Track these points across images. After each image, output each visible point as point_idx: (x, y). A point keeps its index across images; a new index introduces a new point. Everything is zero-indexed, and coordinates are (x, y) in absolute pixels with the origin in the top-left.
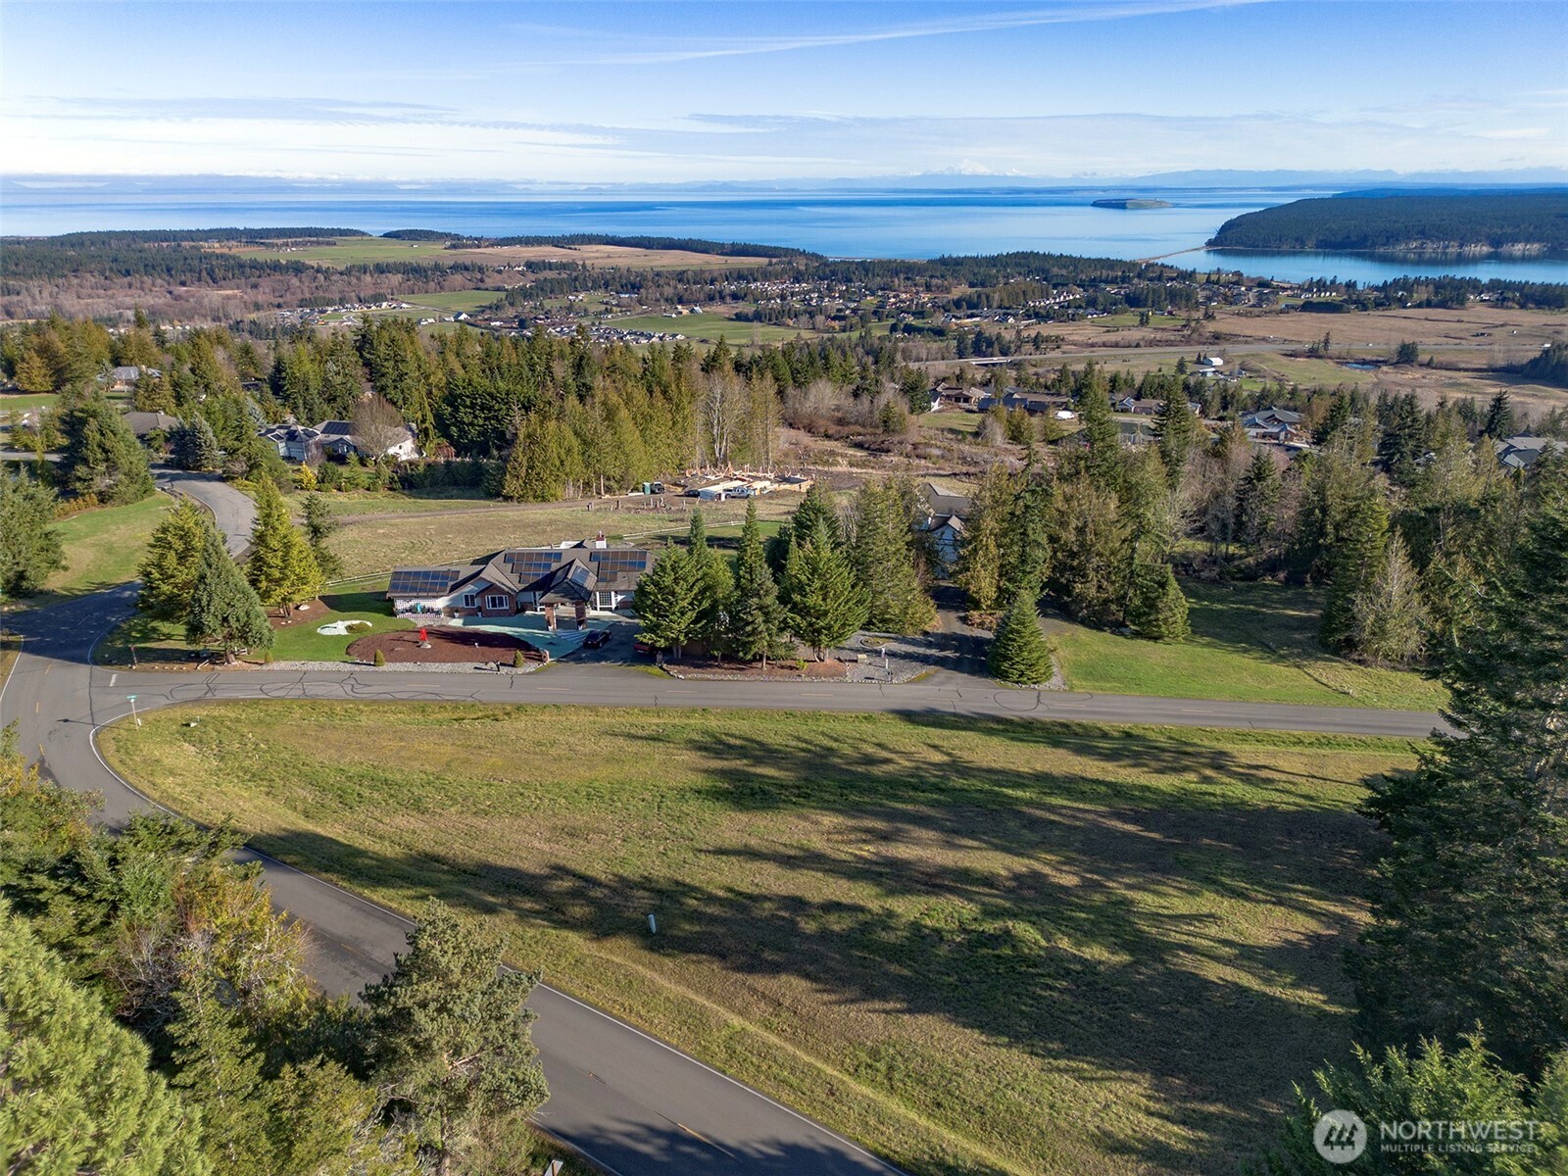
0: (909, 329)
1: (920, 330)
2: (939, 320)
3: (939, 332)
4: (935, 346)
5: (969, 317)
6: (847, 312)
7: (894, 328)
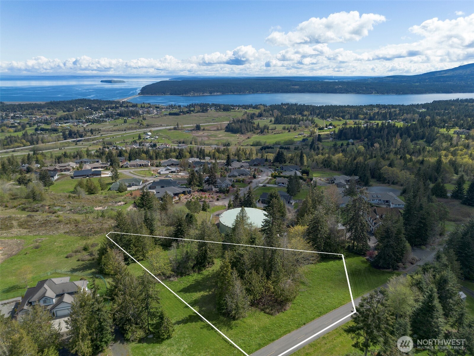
0: (42, 130)
1: (47, 130)
2: (54, 125)
3: (55, 130)
4: (54, 135)
5: (65, 123)
6: (16, 124)
7: (36, 130)
